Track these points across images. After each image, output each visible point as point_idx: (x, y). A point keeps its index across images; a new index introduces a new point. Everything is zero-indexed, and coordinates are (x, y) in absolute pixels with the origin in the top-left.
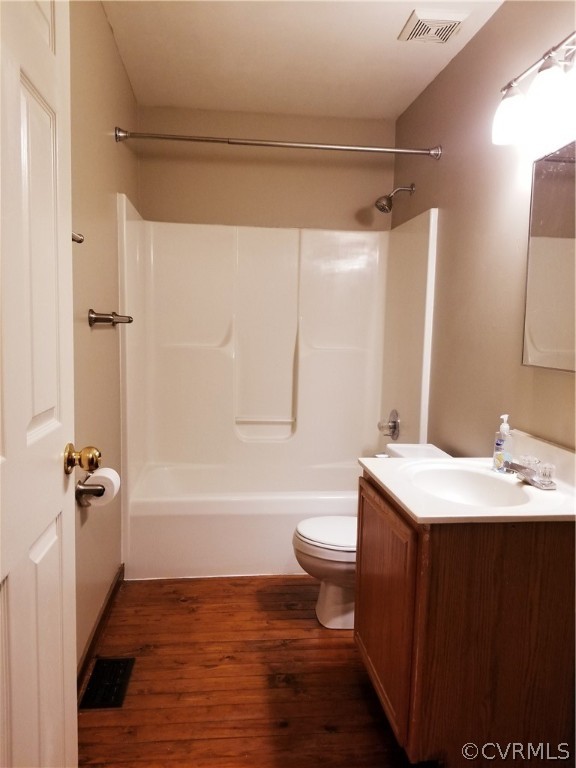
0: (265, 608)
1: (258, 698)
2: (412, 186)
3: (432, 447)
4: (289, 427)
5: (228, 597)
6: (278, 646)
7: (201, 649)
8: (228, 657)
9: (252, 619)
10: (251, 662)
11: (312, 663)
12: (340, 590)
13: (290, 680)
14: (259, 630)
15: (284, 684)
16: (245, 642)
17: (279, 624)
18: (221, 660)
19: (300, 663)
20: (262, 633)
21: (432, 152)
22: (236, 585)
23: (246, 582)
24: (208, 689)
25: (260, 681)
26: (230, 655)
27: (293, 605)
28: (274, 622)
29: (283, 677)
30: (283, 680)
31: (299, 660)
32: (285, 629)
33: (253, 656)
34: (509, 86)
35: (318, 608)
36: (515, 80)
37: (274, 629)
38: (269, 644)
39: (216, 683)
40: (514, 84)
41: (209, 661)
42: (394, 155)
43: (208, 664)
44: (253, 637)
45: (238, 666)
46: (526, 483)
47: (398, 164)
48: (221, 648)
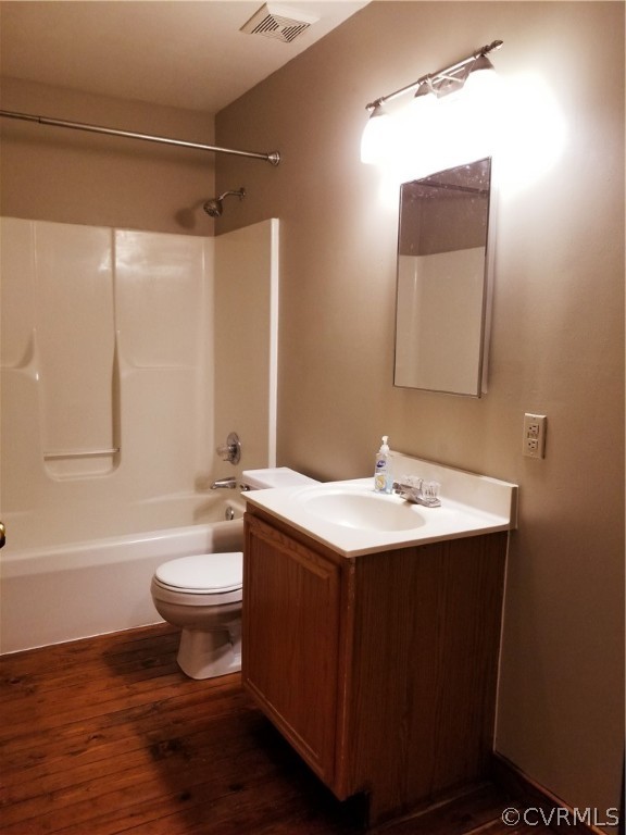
0: (118, 672)
1: (146, 775)
2: (242, 190)
3: (286, 470)
4: (110, 460)
5: (70, 667)
6: (149, 711)
7: (58, 735)
8: (95, 737)
9: (108, 688)
10: (124, 737)
11: (194, 721)
12: (209, 636)
13: (175, 746)
14: (121, 697)
15: (170, 753)
16: (109, 715)
17: (141, 686)
18: (87, 742)
19: (179, 725)
20: (125, 700)
21: (271, 158)
22: (75, 651)
23: (84, 647)
24: (85, 780)
25: (142, 756)
26: (96, 734)
27: (151, 661)
28: (135, 685)
29: (166, 744)
30: (168, 749)
31: (177, 722)
32: (149, 691)
33: (125, 729)
34: (376, 104)
35: (182, 660)
36: (384, 99)
37: (138, 693)
38: (137, 711)
39: (91, 770)
40: (382, 104)
41: (74, 746)
42: (214, 154)
43: (75, 750)
44: (116, 707)
45: (109, 744)
46: (411, 502)
47: (219, 163)
48: (82, 729)
